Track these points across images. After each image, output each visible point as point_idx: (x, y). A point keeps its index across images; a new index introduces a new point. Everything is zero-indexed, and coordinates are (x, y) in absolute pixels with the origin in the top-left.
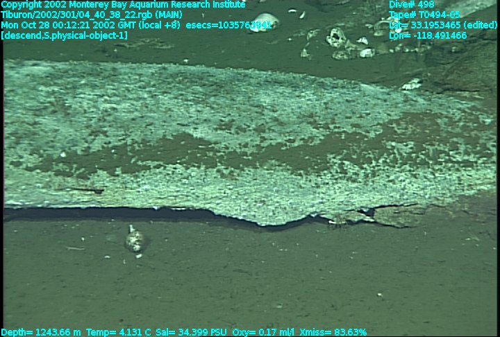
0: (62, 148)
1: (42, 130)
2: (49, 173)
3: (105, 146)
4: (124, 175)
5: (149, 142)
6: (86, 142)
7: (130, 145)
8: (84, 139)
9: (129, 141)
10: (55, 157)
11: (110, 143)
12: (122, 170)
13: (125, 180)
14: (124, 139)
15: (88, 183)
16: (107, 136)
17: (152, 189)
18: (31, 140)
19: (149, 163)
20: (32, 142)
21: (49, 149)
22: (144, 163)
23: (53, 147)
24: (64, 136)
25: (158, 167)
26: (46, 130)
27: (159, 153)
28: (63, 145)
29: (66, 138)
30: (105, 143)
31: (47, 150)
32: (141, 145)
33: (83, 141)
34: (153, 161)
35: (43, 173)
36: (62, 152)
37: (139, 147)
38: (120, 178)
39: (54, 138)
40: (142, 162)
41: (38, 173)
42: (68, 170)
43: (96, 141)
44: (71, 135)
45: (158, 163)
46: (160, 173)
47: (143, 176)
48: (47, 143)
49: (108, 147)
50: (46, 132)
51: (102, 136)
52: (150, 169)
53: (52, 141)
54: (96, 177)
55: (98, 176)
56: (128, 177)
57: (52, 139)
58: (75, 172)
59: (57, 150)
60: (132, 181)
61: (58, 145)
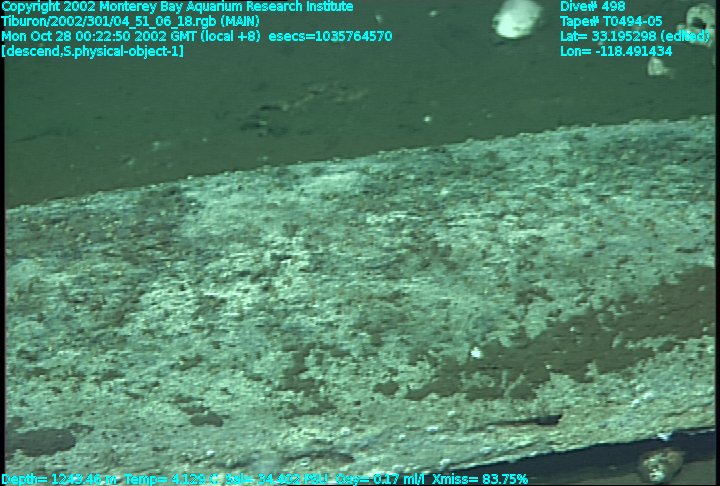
0: (467, 340)
1: (415, 308)
2: (456, 396)
3: (553, 319)
4: (603, 377)
5: (635, 298)
6: (513, 317)
7: (600, 311)
8: (506, 312)
9: (596, 303)
10: (461, 359)
11: (559, 311)
12: (599, 366)
13: (604, 387)
14: (584, 300)
15: (533, 406)
16: (550, 299)
17: (660, 398)
18: (403, 333)
19: (649, 343)
20: (405, 337)
21: (444, 345)
22: (639, 344)
23: (450, 340)
24: (464, 312)
25: (668, 347)
26: (424, 305)
27: (662, 318)
28: (467, 331)
29: (470, 316)
30: (551, 315)
31: (442, 349)
32: (623, 307)
33: (505, 317)
34: (655, 337)
35: (444, 400)
36: (472, 348)
37: (620, 311)
38: (595, 385)
39: (447, 320)
40: (635, 342)
41: (433, 401)
42: (492, 385)
43: (531, 313)
44: (477, 309)
45: (665, 339)
46: (674, 359)
47: (641, 371)
48: (436, 333)
49: (558, 322)
50: (424, 310)
51: (540, 301)
52: (652, 355)
53: (446, 328)
54: (549, 390)
55: (553, 387)
56: (611, 380)
57: (443, 323)
58: (507, 385)
59: (460, 345)
60: (620, 386)
61: (458, 333)
